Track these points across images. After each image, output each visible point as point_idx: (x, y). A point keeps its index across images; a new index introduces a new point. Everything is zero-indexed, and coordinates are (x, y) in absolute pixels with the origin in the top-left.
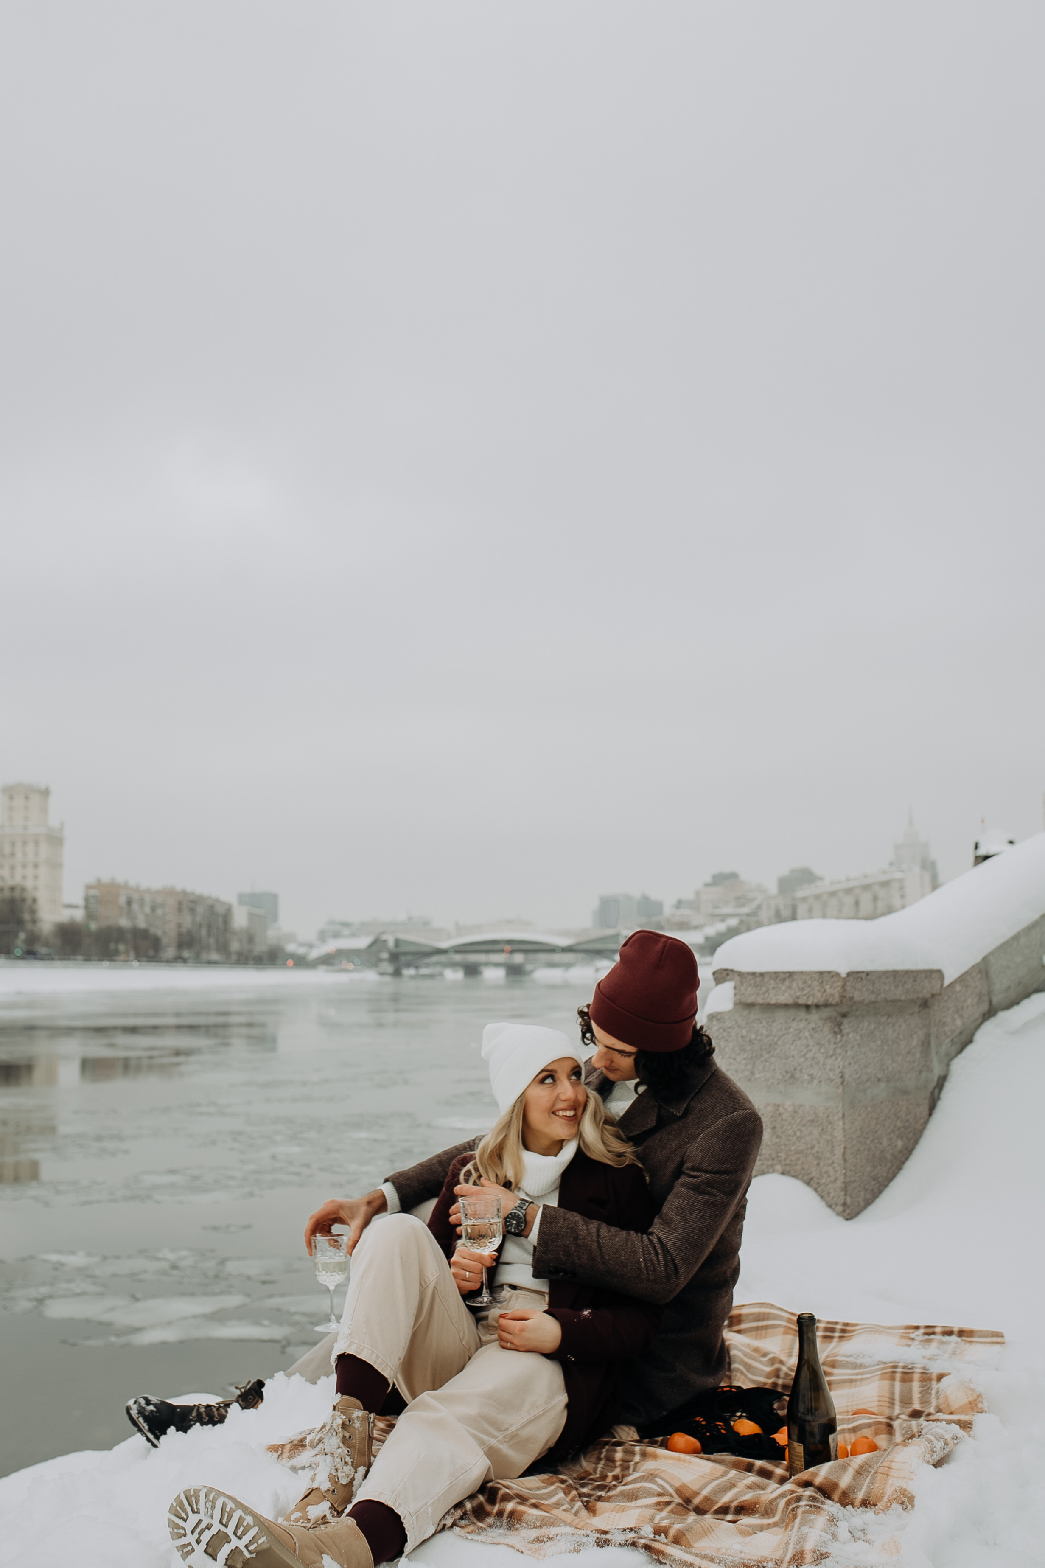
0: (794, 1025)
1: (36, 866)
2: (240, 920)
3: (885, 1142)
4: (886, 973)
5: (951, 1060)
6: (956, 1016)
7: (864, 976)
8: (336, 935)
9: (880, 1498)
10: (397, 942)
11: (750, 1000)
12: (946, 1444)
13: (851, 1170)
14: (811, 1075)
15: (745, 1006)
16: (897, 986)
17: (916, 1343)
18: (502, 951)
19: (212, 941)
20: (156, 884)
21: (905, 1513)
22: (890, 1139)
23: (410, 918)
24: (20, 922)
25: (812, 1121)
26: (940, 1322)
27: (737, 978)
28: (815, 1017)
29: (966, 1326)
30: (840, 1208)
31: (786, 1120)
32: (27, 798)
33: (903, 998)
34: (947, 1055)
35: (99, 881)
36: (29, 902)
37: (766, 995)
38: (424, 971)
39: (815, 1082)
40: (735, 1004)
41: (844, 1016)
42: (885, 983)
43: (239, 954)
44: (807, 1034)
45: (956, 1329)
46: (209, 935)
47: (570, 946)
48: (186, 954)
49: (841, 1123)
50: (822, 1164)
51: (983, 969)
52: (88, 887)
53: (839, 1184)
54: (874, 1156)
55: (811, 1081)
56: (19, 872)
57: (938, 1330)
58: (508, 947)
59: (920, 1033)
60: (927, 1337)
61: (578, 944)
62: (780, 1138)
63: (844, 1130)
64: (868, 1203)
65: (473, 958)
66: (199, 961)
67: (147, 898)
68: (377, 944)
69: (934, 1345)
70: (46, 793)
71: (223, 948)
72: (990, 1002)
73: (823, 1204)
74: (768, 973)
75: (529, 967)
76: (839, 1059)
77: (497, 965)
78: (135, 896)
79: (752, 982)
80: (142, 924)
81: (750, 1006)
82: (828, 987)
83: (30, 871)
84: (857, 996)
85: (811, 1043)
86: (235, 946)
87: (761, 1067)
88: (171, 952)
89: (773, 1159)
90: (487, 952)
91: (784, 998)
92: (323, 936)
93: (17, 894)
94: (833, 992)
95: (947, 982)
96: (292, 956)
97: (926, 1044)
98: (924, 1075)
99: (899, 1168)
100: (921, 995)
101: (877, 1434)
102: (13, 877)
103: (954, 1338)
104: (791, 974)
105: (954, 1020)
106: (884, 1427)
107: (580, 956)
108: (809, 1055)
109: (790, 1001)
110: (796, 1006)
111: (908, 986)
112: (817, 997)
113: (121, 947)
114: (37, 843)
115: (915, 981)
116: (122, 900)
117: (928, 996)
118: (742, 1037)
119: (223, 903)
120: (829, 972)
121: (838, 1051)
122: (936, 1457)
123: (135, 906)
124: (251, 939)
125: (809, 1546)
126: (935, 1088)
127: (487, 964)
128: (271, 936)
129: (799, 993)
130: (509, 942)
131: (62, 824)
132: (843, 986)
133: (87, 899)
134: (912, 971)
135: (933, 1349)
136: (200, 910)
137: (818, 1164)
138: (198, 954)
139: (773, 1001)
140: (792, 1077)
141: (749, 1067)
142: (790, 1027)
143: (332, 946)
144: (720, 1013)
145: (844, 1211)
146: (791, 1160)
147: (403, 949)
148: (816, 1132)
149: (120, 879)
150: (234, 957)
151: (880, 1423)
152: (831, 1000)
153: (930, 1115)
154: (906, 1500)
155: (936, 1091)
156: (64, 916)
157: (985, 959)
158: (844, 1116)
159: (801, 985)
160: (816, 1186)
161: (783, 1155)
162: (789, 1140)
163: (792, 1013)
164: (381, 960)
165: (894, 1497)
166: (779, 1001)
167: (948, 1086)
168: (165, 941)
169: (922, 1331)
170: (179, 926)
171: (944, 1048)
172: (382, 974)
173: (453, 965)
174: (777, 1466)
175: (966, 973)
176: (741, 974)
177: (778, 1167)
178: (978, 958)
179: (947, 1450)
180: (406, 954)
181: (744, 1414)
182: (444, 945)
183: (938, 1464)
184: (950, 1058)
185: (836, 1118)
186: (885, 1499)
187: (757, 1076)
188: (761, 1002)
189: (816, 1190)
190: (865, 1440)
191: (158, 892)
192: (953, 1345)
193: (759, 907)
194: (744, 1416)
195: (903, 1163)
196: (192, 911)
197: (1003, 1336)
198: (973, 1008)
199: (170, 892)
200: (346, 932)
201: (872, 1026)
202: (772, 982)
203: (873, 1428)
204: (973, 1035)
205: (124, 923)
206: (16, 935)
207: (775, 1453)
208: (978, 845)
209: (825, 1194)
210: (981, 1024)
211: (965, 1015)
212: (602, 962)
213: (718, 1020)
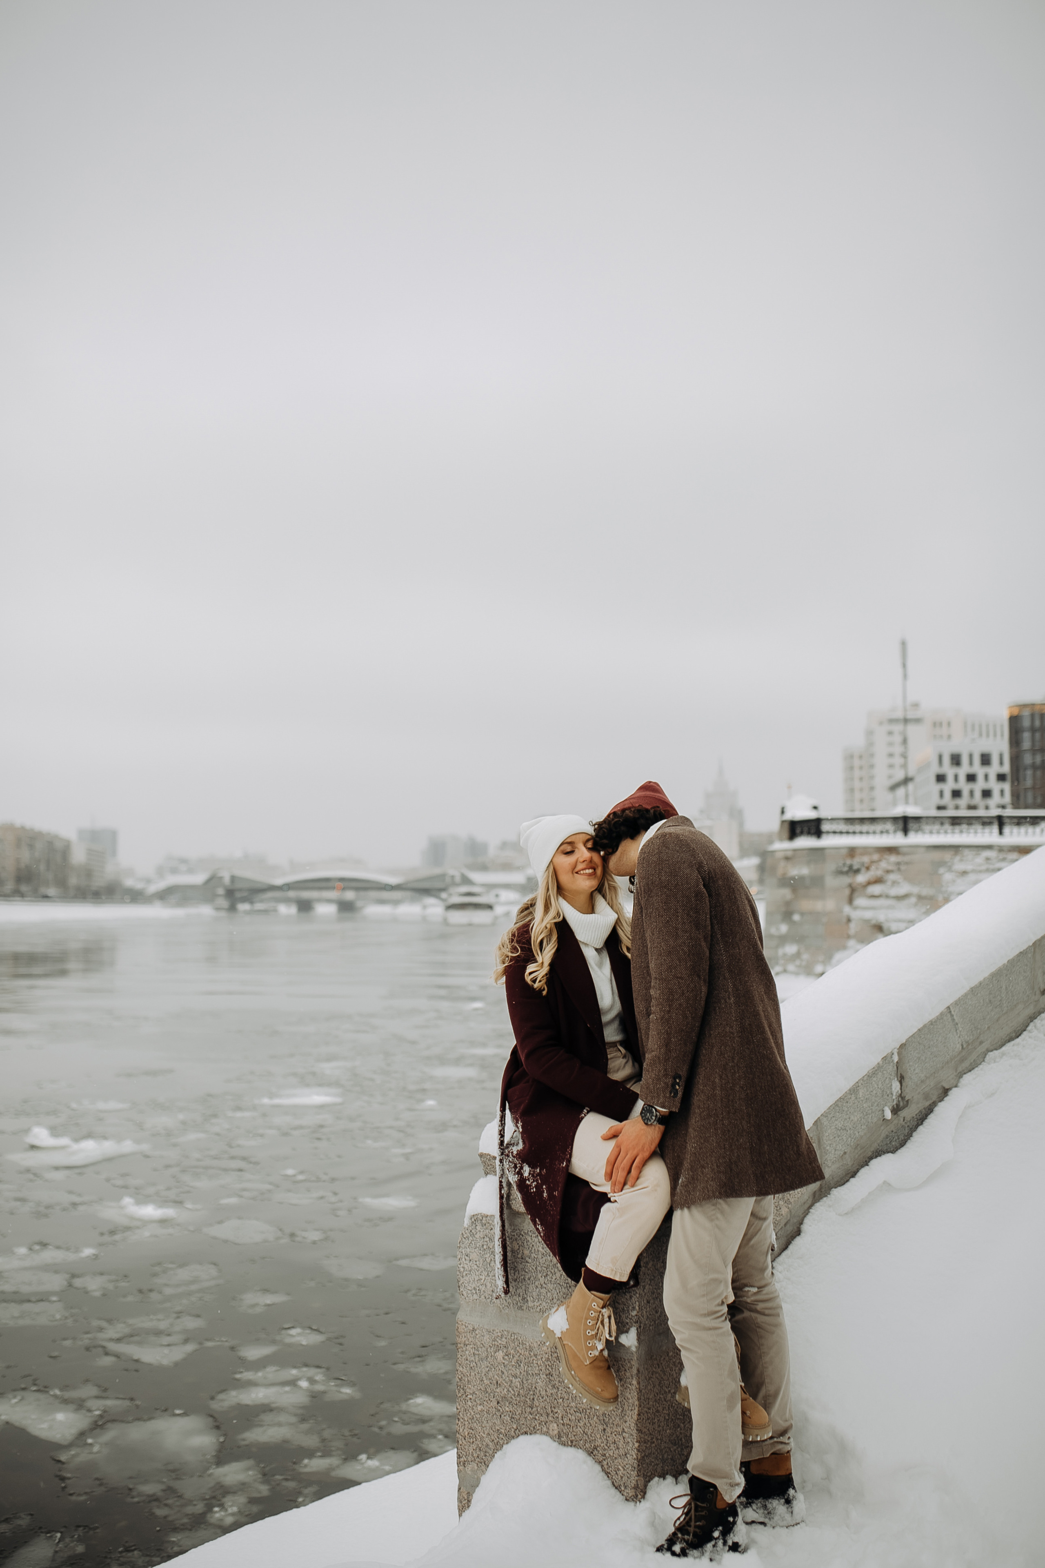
2: (78, 856)
8: (174, 871)
10: (233, 878)
13: (646, 1445)
18: (333, 888)
19: (50, 876)
38: (259, 906)
43: (76, 889)
46: (47, 870)
47: (399, 885)
48: (24, 888)
49: (635, 1383)
53: (630, 1460)
58: (341, 884)
61: (405, 883)
63: (639, 1391)
65: (306, 895)
66: (37, 895)
68: (213, 880)
71: (61, 883)
75: (359, 904)
77: (329, 901)
86: (73, 881)
88: (9, 888)
89: (547, 1415)
90: (320, 889)
92: (160, 872)
96: (130, 890)
107: (408, 894)
119: (62, 839)
124: (89, 875)
127: (320, 900)
128: (109, 871)
130: (342, 880)
136: (39, 846)
138: (36, 888)
143: (172, 880)
144: (483, 1216)
146: (571, 1420)
147: (238, 885)
150: (72, 891)
158: (637, 1373)
160: (600, 1459)
164: (215, 896)
168: (3, 876)
170: (18, 860)
172: (218, 909)
173: (287, 901)
180: (240, 890)
182: (279, 881)
185: (627, 1376)
189: (599, 1464)
196: (31, 847)
200: (183, 868)
208: (785, 810)
209: (611, 1470)
210: (810, 1207)
211: (792, 1200)
212: (430, 901)
213: (483, 1225)
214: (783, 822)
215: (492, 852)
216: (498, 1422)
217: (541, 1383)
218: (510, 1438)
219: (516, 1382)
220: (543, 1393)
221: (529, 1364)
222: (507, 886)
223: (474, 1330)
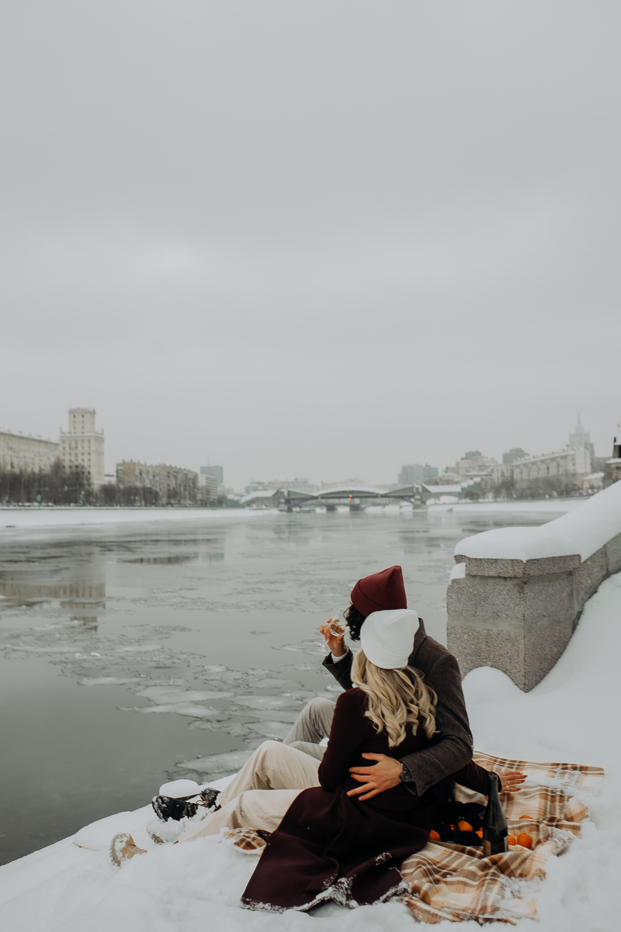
0: (498, 587)
1: (89, 454)
2: (202, 482)
3: (547, 649)
4: (548, 559)
5: (584, 602)
6: (588, 578)
7: (535, 562)
8: (256, 489)
9: (528, 872)
10: (289, 493)
11: (474, 573)
12: (565, 842)
13: (528, 666)
14: (507, 615)
15: (471, 576)
16: (554, 566)
17: (557, 774)
18: (348, 497)
19: (187, 493)
20: (155, 462)
21: (541, 882)
22: (550, 648)
23: (296, 480)
24: (82, 485)
25: (507, 639)
26: (571, 761)
27: (468, 561)
28: (509, 583)
29: (584, 765)
30: (522, 686)
31: (493, 638)
32: (83, 416)
33: (558, 572)
34: (582, 600)
35: (124, 461)
36: (86, 473)
37: (483, 571)
38: (304, 509)
39: (509, 618)
40: (466, 575)
41: (525, 583)
42: (547, 565)
43: (202, 500)
44: (505, 593)
45: (578, 766)
46: (185, 490)
47: (386, 494)
48: (172, 501)
49: (523, 641)
50: (512, 662)
51: (603, 552)
52: (118, 465)
53: (522, 673)
54: (541, 657)
55: (507, 618)
56: (80, 457)
57: (569, 766)
58: (351, 496)
59: (567, 589)
60: (563, 771)
61: (390, 493)
62: (490, 647)
63: (525, 644)
64: (538, 682)
65: (332, 501)
66: (180, 505)
67: (150, 470)
68: (278, 493)
69: (567, 776)
70: (93, 413)
71: (193, 498)
72: (607, 569)
73: (513, 683)
74: (484, 559)
75: (363, 506)
76: (522, 607)
77: (345, 505)
78: (144, 470)
79: (475, 564)
80: (148, 485)
81: (475, 576)
82: (516, 568)
83: (86, 457)
84: (532, 573)
85: (507, 597)
86: (199, 496)
87: (480, 610)
88: (164, 500)
89: (486, 658)
90: (340, 497)
91: (493, 573)
92: (248, 490)
93: (79, 470)
94: (519, 571)
95: (583, 560)
96: (232, 501)
97: (571, 595)
98: (569, 611)
99: (555, 663)
100: (568, 570)
101: (531, 831)
102: (77, 460)
103: (577, 772)
104: (496, 560)
105: (587, 580)
106: (535, 827)
107: (391, 499)
108: (506, 604)
109: (496, 575)
110: (499, 577)
111: (561, 565)
112: (510, 574)
113: (137, 498)
114: (89, 441)
115: (565, 562)
116: (137, 472)
117: (572, 569)
118: (470, 593)
119: (192, 473)
120: (517, 560)
121: (522, 602)
122: (559, 850)
123: (144, 475)
124: (208, 493)
125: (489, 903)
126: (575, 619)
127: (339, 505)
128: (220, 490)
129: (500, 571)
130: (352, 492)
131: (103, 431)
132: (524, 568)
133: (117, 472)
134: (563, 557)
135: (566, 778)
136: (179, 476)
137: (511, 662)
138: (179, 501)
139: (487, 575)
140: (496, 615)
141: (474, 609)
142: (496, 588)
143: (254, 495)
144: (458, 579)
145: (524, 688)
146: (496, 660)
147: (293, 497)
148: (509, 645)
149: (135, 460)
150: (199, 502)
151: (533, 825)
152: (518, 575)
153: (573, 633)
154: (542, 875)
155: (576, 620)
156: (106, 481)
157: (605, 546)
158: (524, 636)
159: (502, 567)
160: (509, 673)
161: (492, 657)
162: (495, 649)
163: (497, 581)
164: (280, 503)
165: (536, 873)
166: (490, 575)
167: (583, 617)
168: (161, 494)
169: (561, 767)
170: (169, 486)
171: (581, 596)
172: (281, 511)
173: (321, 505)
174: (478, 849)
175: (594, 554)
176: (469, 559)
177: (489, 663)
178: (600, 546)
179: (565, 845)
180: (294, 499)
181: (463, 818)
182: (315, 494)
183: (559, 855)
184: (585, 601)
185: (520, 638)
186: (531, 873)
187: (478, 614)
188: (480, 574)
189: (509, 676)
190: (524, 835)
191: (156, 467)
192: (577, 776)
193: (492, 471)
194: (463, 819)
195: (557, 660)
196: (176, 477)
197: (603, 770)
198: (597, 573)
199: (163, 467)
200: (261, 488)
201: (541, 588)
202: (486, 564)
203: (529, 828)
204: (597, 588)
205: (138, 484)
206: (80, 493)
207: (477, 842)
208: (617, 439)
209: (514, 678)
210: (602, 582)
211: (593, 578)
212: (404, 503)
213: (457, 583)
214: (615, 446)
215: (441, 473)
216: (465, 664)
217: (483, 646)
218: (470, 670)
219: (473, 647)
220: (484, 650)
221: (478, 639)
222: (450, 494)
223: (454, 627)
